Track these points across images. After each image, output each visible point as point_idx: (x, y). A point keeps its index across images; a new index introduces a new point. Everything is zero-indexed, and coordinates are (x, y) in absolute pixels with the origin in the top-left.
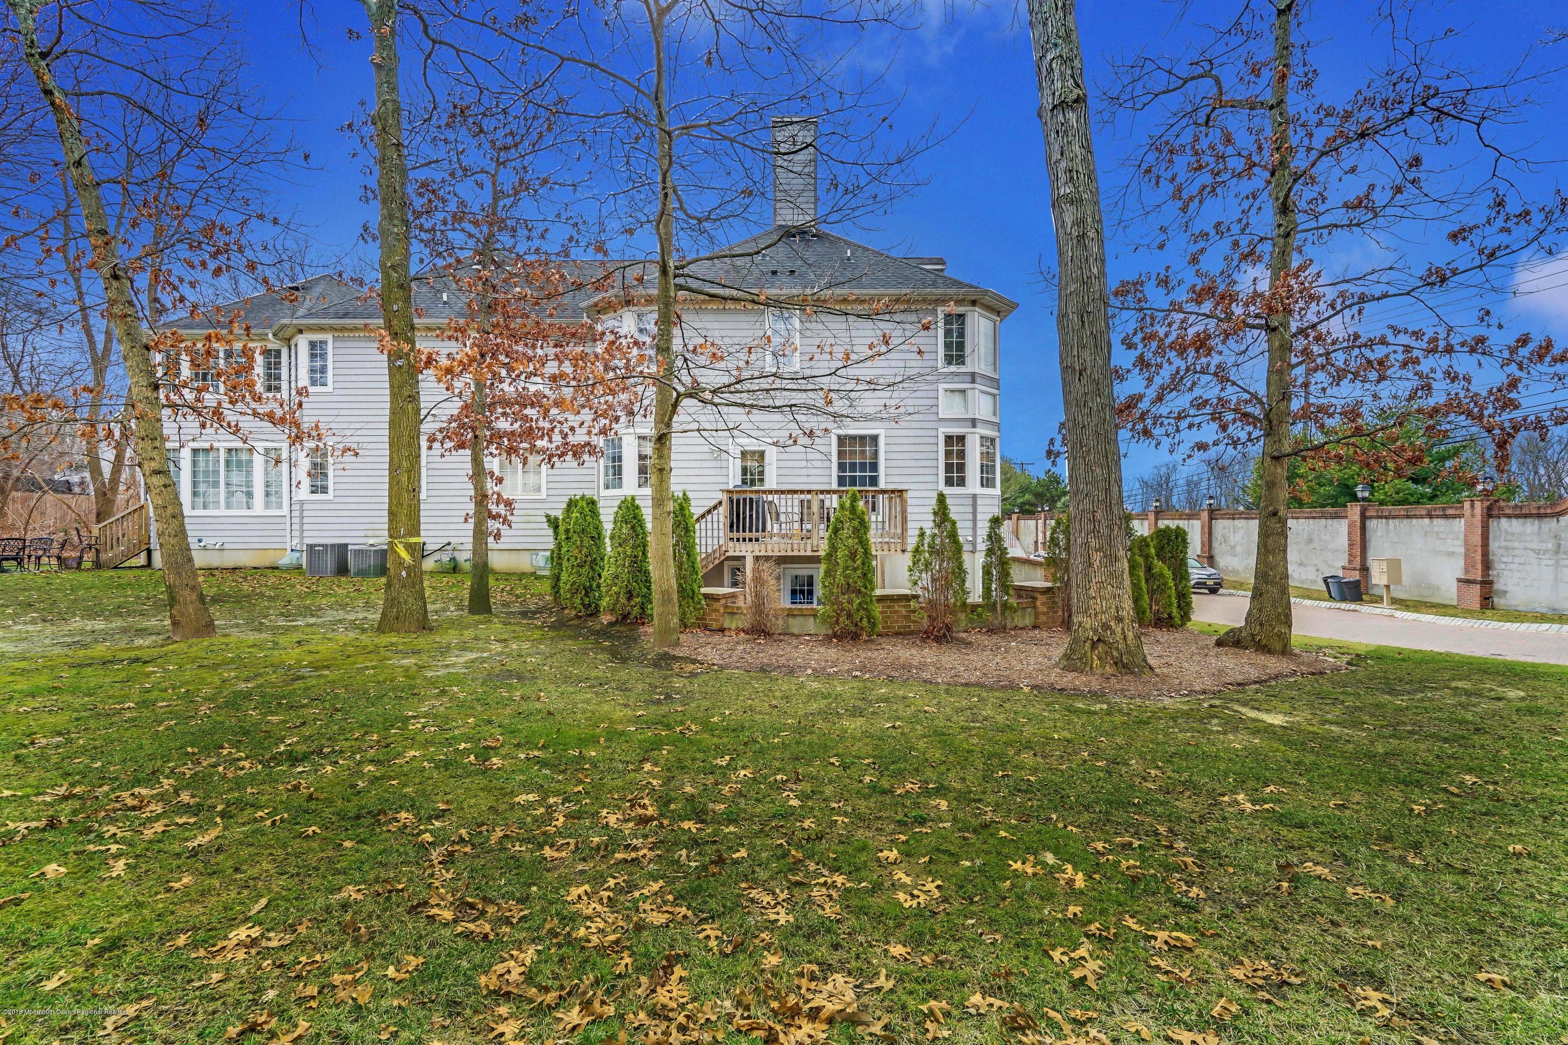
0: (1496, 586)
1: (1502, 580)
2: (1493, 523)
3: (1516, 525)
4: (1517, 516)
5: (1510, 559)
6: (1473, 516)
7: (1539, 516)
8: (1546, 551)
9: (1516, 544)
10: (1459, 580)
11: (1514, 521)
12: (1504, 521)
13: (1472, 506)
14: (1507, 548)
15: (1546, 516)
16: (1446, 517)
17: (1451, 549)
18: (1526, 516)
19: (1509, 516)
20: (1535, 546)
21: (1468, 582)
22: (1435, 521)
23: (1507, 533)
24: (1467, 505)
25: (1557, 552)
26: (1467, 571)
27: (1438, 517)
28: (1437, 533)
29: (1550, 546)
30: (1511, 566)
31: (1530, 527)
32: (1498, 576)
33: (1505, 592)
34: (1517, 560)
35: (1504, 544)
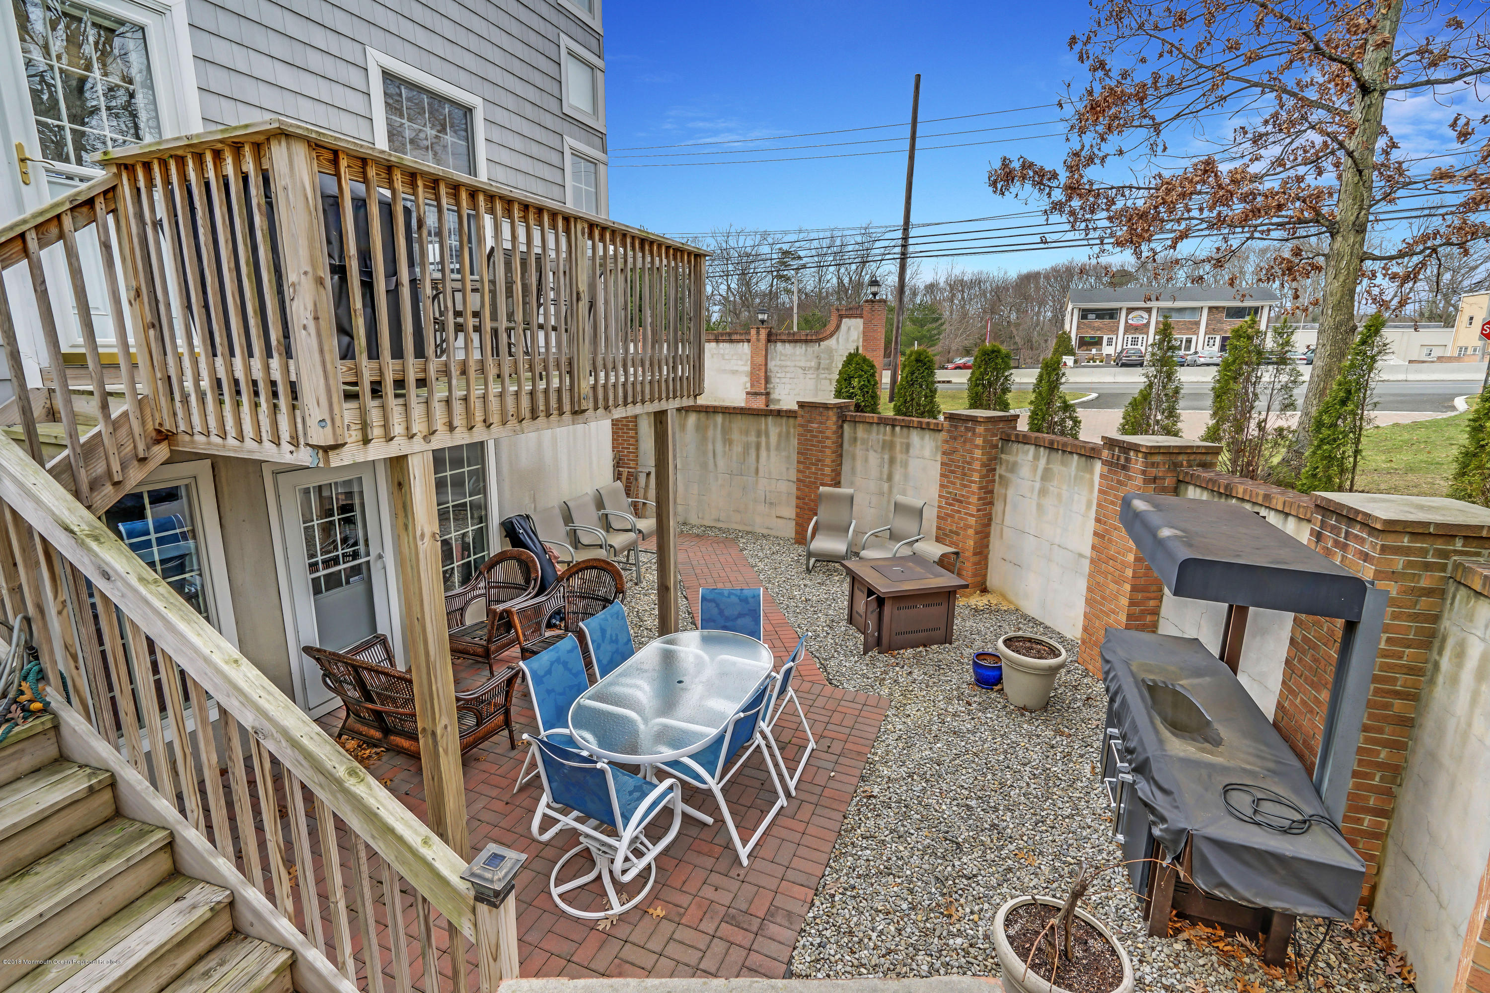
0: (772, 396)
1: (777, 391)
2: (771, 346)
3: (788, 348)
4: (790, 341)
5: (783, 375)
6: (758, 340)
7: (806, 341)
8: (810, 368)
9: (788, 363)
10: (748, 393)
11: (787, 345)
12: (779, 345)
13: (758, 333)
14: (781, 367)
15: (811, 341)
16: (731, 341)
17: (735, 368)
18: (796, 341)
19: (783, 341)
20: (802, 364)
21: (756, 394)
22: (721, 345)
23: (781, 354)
24: (753, 332)
25: (818, 369)
26: (752, 386)
27: (724, 341)
28: (723, 355)
29: (813, 364)
30: (784, 380)
31: (799, 350)
32: (774, 388)
33: (779, 400)
34: (788, 375)
35: (779, 363)
